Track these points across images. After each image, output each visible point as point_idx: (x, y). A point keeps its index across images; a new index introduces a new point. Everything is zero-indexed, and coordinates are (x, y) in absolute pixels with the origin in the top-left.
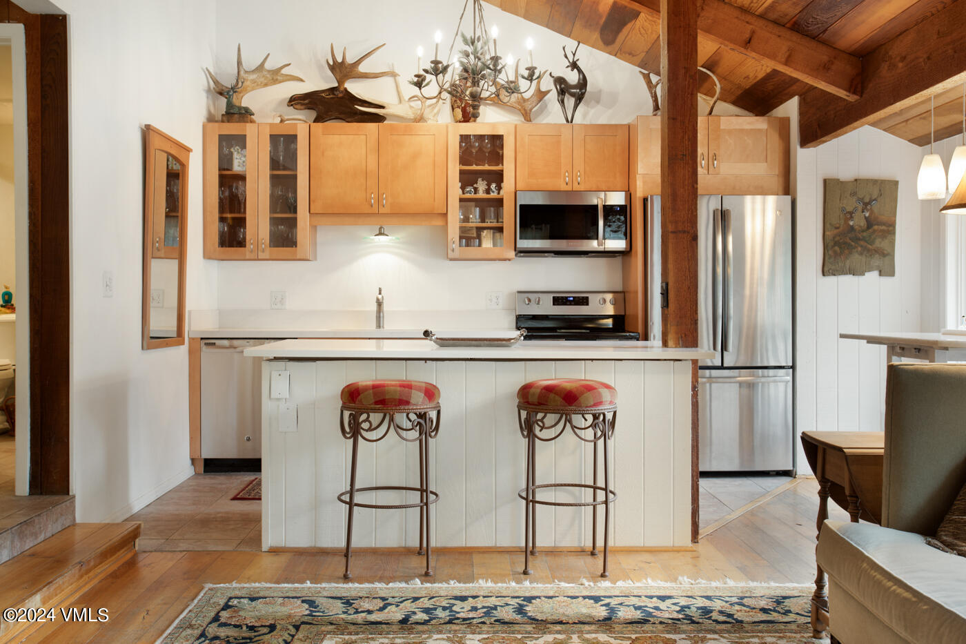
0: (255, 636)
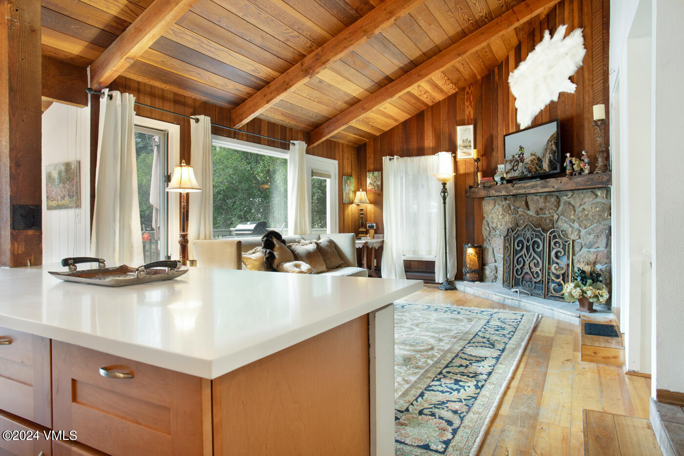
0: (432, 408)
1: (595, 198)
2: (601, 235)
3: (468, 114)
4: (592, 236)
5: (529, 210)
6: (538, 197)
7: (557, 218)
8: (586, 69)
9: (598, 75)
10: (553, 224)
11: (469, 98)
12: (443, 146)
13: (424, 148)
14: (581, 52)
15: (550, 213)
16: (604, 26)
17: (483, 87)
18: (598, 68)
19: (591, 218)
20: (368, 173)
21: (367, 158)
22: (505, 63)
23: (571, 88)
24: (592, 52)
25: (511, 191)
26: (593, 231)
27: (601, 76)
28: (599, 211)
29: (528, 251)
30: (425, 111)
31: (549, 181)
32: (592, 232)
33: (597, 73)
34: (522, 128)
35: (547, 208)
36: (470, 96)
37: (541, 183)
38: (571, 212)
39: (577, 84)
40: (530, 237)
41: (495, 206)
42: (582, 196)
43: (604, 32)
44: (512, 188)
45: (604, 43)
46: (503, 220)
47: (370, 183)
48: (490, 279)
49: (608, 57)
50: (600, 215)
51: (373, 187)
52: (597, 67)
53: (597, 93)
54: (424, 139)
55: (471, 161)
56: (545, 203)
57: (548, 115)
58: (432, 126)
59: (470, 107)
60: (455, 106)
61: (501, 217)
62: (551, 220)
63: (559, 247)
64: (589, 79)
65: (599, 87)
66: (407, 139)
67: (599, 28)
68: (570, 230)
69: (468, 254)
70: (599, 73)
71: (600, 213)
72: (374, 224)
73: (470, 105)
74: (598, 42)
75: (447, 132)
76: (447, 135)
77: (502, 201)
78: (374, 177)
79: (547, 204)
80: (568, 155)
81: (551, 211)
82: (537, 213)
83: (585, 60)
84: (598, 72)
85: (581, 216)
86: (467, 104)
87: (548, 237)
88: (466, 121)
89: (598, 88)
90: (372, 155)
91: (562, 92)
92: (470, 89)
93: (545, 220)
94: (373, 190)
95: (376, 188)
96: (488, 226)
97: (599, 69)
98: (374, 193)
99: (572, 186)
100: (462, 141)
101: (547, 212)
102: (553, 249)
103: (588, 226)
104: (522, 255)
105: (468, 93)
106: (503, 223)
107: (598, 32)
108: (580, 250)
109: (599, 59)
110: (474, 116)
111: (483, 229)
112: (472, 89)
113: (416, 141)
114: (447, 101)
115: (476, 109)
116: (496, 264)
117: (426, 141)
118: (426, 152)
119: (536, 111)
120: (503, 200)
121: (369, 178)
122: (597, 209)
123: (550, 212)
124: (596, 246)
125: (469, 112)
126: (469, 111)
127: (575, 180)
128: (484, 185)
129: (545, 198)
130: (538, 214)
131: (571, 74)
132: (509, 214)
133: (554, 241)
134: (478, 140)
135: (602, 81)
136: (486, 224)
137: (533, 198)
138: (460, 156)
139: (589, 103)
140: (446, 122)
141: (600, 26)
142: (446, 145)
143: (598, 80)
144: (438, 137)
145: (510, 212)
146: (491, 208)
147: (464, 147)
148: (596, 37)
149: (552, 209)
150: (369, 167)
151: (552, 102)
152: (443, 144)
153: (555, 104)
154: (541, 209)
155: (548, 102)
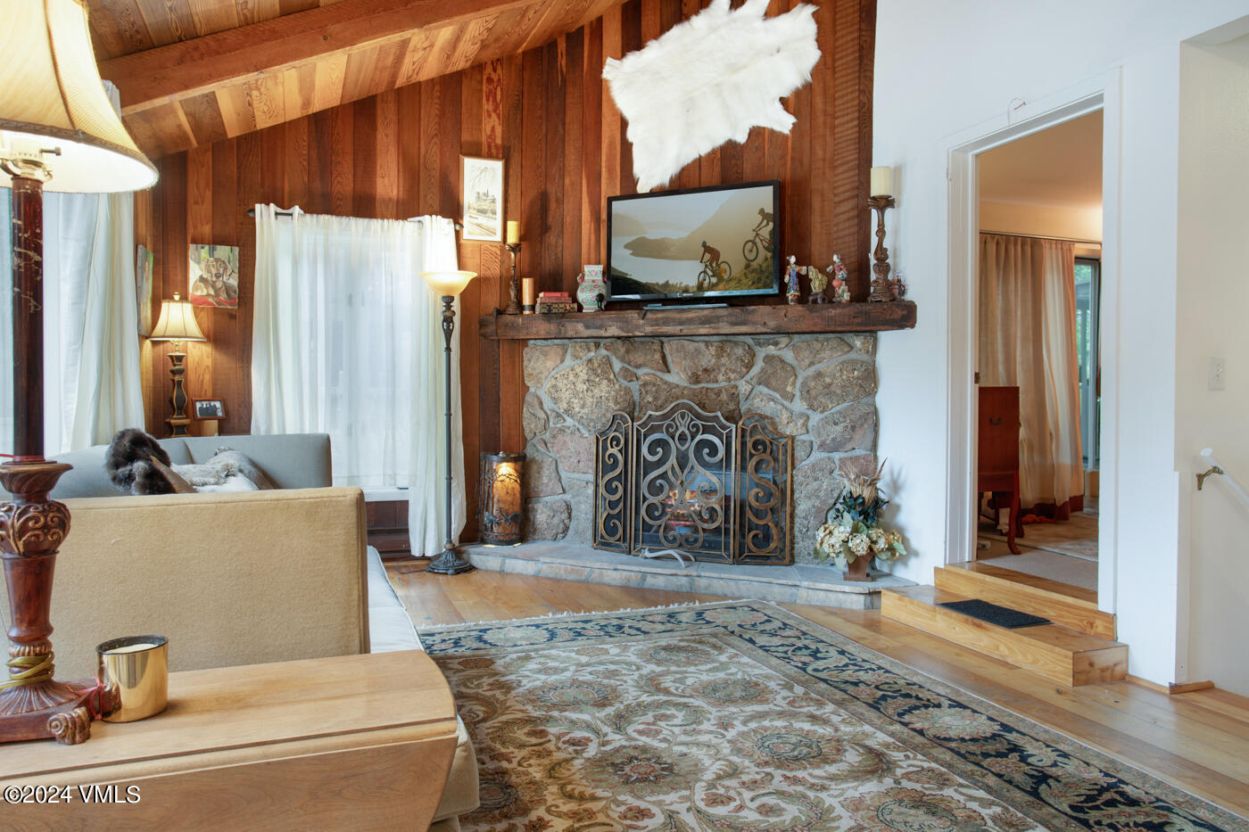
1: (849, 352)
2: (862, 425)
3: (489, 133)
4: (839, 428)
5: (669, 372)
6: (702, 346)
7: (749, 390)
8: (818, 89)
9: (847, 108)
10: (739, 403)
11: (491, 95)
12: (426, 201)
13: (375, 198)
14: (812, 55)
15: (729, 380)
16: (864, 15)
17: (526, 76)
18: (847, 94)
19: (839, 392)
20: (192, 247)
21: (191, 200)
22: (592, 33)
23: (784, 123)
24: (834, 61)
25: (637, 327)
26: (844, 417)
27: (853, 112)
28: (858, 378)
29: (682, 465)
30: (379, 100)
31: (753, 311)
32: (841, 420)
33: (843, 104)
34: (642, 188)
35: (723, 369)
36: (496, 89)
37: (730, 315)
38: (787, 379)
39: (796, 117)
40: (687, 432)
41: (562, 361)
42: (817, 346)
43: (863, 27)
44: (641, 322)
45: (861, 48)
46: (590, 394)
47: (202, 279)
48: (549, 535)
49: (871, 79)
50: (861, 386)
51: (212, 292)
52: (845, 92)
53: (845, 144)
54: (375, 174)
55: (494, 249)
56: (719, 356)
57: (717, 169)
58: (398, 142)
59: (494, 115)
60: (457, 103)
61: (581, 387)
62: (734, 394)
63: (765, 451)
64: (825, 113)
65: (850, 132)
66: (324, 165)
67: (851, 17)
68: (785, 416)
69: (501, 478)
70: (849, 105)
71: (860, 381)
72: (218, 404)
73: (495, 111)
74: (847, 42)
75: (437, 166)
76: (437, 174)
77: (589, 350)
78: (217, 260)
79: (723, 360)
80: (793, 259)
81: (732, 376)
82: (696, 379)
83: (816, 71)
84: (847, 102)
85: (815, 388)
86: (487, 106)
87: (739, 430)
88: (485, 149)
89: (845, 133)
90: (209, 194)
91: (759, 128)
92: (495, 70)
93: (718, 394)
94: (210, 300)
95: (223, 296)
96: (542, 409)
97: (850, 97)
98: (215, 309)
99: (815, 325)
100: (476, 195)
101: (721, 377)
102: (752, 456)
103: (830, 406)
104: (666, 472)
105: (490, 80)
106: (589, 401)
107: (849, 24)
108: (808, 457)
109: (849, 78)
110: (503, 139)
111: (526, 414)
112: (499, 71)
113: (351, 177)
114: (437, 87)
115: (507, 122)
116: (567, 497)
117: (379, 181)
118: (378, 210)
119: (689, 156)
120: (593, 348)
121: (199, 263)
122: (856, 373)
123: (729, 378)
124: (849, 446)
125: (493, 129)
126: (492, 126)
127: (825, 313)
128: (550, 310)
129: (721, 349)
130: (697, 381)
131: (786, 94)
132: (609, 380)
133: (753, 439)
134: (511, 199)
135: (856, 123)
136: (536, 403)
137: (683, 346)
138: (470, 233)
139: (824, 160)
140: (435, 140)
141: (854, 13)
142: (434, 199)
143: (846, 119)
144: (412, 172)
145: (612, 376)
146: (550, 364)
147: (479, 211)
148: (844, 32)
149: (734, 371)
150: (195, 227)
151: (730, 146)
152: (426, 196)
153: (739, 148)
154: (706, 370)
155: (720, 141)
